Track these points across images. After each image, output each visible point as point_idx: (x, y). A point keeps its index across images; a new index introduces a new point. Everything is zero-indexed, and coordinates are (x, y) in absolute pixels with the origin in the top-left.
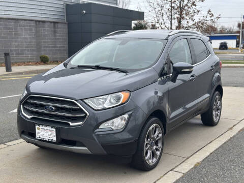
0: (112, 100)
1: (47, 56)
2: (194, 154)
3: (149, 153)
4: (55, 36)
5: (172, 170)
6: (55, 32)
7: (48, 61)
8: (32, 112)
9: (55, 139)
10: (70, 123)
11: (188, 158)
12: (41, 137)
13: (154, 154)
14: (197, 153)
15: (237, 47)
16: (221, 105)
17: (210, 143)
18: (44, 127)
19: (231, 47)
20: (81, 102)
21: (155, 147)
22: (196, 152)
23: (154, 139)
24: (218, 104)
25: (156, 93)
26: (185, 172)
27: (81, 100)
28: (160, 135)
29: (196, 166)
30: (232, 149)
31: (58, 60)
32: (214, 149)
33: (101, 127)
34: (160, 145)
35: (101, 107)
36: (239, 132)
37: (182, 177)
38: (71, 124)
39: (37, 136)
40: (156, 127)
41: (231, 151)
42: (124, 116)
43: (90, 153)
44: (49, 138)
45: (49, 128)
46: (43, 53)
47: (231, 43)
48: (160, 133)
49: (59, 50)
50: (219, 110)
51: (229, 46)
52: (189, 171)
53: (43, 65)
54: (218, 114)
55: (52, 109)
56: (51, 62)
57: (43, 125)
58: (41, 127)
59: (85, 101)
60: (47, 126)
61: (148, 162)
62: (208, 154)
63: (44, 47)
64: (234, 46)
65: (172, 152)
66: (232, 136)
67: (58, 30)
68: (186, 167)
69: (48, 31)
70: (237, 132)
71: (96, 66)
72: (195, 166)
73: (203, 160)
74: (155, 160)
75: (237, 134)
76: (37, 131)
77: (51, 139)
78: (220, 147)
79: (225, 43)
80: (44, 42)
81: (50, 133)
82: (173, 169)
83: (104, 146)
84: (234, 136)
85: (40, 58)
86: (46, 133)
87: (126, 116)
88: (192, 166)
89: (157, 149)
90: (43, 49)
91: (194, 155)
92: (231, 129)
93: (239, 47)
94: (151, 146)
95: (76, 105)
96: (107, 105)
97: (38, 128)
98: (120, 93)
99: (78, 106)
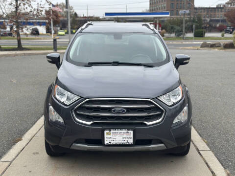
9: (131, 141)
10: (146, 122)
12: (112, 142)
15: (47, 32)
18: (116, 131)
27: (156, 98)
33: (174, 121)
38: (148, 123)
39: (107, 142)
42: (185, 108)
43: (166, 148)
44: (124, 142)
51: (40, 32)
52: (210, 148)
55: (124, 111)
57: (115, 129)
58: (112, 131)
59: (159, 98)
60: (121, 129)
71: (114, 63)
72: (205, 143)
76: (106, 136)
77: (126, 142)
81: (125, 136)
82: (197, 149)
86: (119, 137)
97: (107, 133)
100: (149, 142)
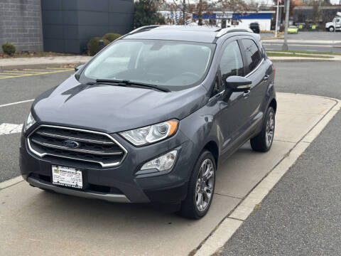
0: (156, 133)
1: (12, 44)
2: (250, 192)
3: (200, 196)
4: (23, 14)
5: (227, 216)
6: (22, 8)
7: (14, 52)
8: (43, 149)
9: (80, 185)
10: (101, 163)
11: (243, 199)
12: (61, 182)
13: (204, 198)
14: (253, 192)
15: (271, 29)
16: (274, 125)
17: (266, 176)
18: (64, 169)
19: (264, 30)
20: (117, 135)
21: (205, 189)
22: (252, 190)
23: (205, 178)
24: (271, 123)
25: (207, 119)
26: (244, 218)
27: (117, 133)
28: (211, 173)
29: (256, 210)
30: (295, 184)
31: (28, 49)
32: (273, 185)
33: (144, 168)
34: (211, 185)
35: (143, 142)
36: (298, 159)
37: (242, 226)
38: (103, 165)
39: (55, 180)
40: (208, 163)
41: (294, 187)
42: (172, 152)
43: (129, 201)
44: (72, 184)
45: (73, 170)
46: (5, 41)
47: (265, 24)
48: (211, 170)
49: (29, 36)
50: (272, 130)
51: (261, 29)
52: (248, 217)
53: (7, 57)
54: (271, 135)
55: (76, 145)
56: (18, 54)
57: (63, 166)
58: (60, 168)
59: (122, 134)
60: (69, 167)
61: (198, 208)
62: (266, 192)
63: (8, 30)
64: (268, 29)
65: (222, 192)
66: (290, 165)
67: (27, 5)
68: (244, 212)
69: (13, 6)
70: (296, 159)
71: (124, 82)
72: (254, 209)
73: (263, 201)
74: (205, 204)
75: (296, 162)
76: (54, 174)
77: (75, 184)
78: (279, 182)
79: (257, 24)
80: (7, 24)
81: (73, 176)
82: (229, 215)
83: (148, 192)
84: (293, 166)
85: (3, 47)
86: (68, 177)
87: (174, 153)
88: (252, 210)
89: (208, 191)
90: (5, 33)
91: (250, 195)
92: (287, 155)
93: (274, 29)
94: (202, 187)
95: (109, 140)
96: (150, 139)
97: (56, 170)
98: (165, 123)
99: (113, 141)
100: (106, 190)
